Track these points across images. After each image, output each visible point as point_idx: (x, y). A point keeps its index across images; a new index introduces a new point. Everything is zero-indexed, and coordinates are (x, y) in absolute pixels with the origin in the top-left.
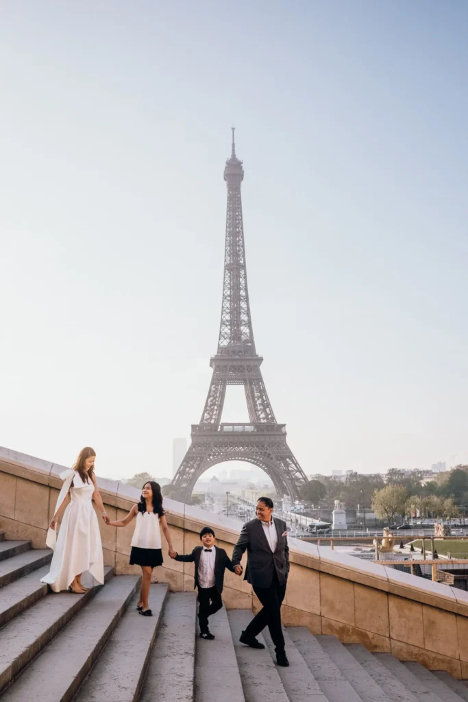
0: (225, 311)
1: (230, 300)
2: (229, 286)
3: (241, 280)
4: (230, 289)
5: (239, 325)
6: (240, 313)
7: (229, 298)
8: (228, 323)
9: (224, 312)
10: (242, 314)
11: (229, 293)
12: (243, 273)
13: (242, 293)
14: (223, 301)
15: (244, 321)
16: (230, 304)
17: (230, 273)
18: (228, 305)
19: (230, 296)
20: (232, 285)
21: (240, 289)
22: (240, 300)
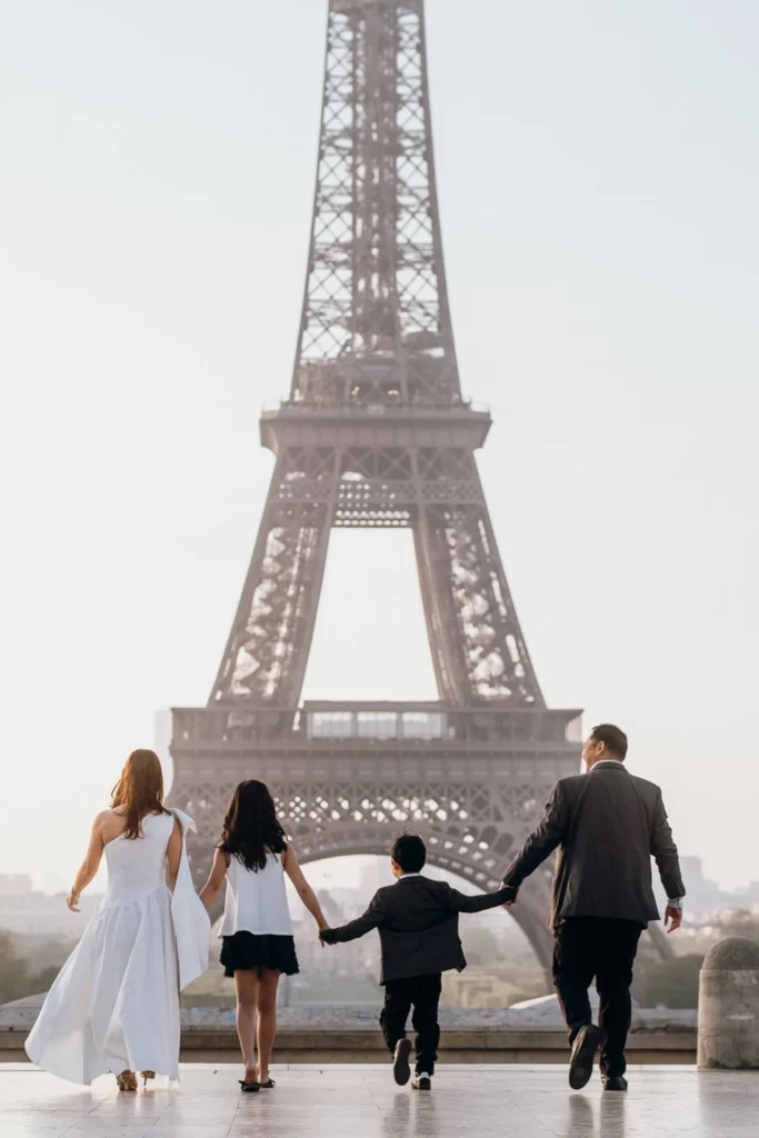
0: (325, 200)
1: (353, 152)
2: (347, 89)
3: (401, 60)
4: (352, 100)
5: (390, 261)
6: (396, 209)
7: (347, 143)
8: (342, 257)
9: (325, 207)
10: (405, 216)
11: (346, 117)
12: (414, 30)
13: (409, 119)
14: (321, 155)
15: (415, 248)
16: (353, 169)
17: (353, 27)
18: (342, 173)
19: (351, 133)
20: (361, 81)
21: (398, 102)
22: (398, 150)
